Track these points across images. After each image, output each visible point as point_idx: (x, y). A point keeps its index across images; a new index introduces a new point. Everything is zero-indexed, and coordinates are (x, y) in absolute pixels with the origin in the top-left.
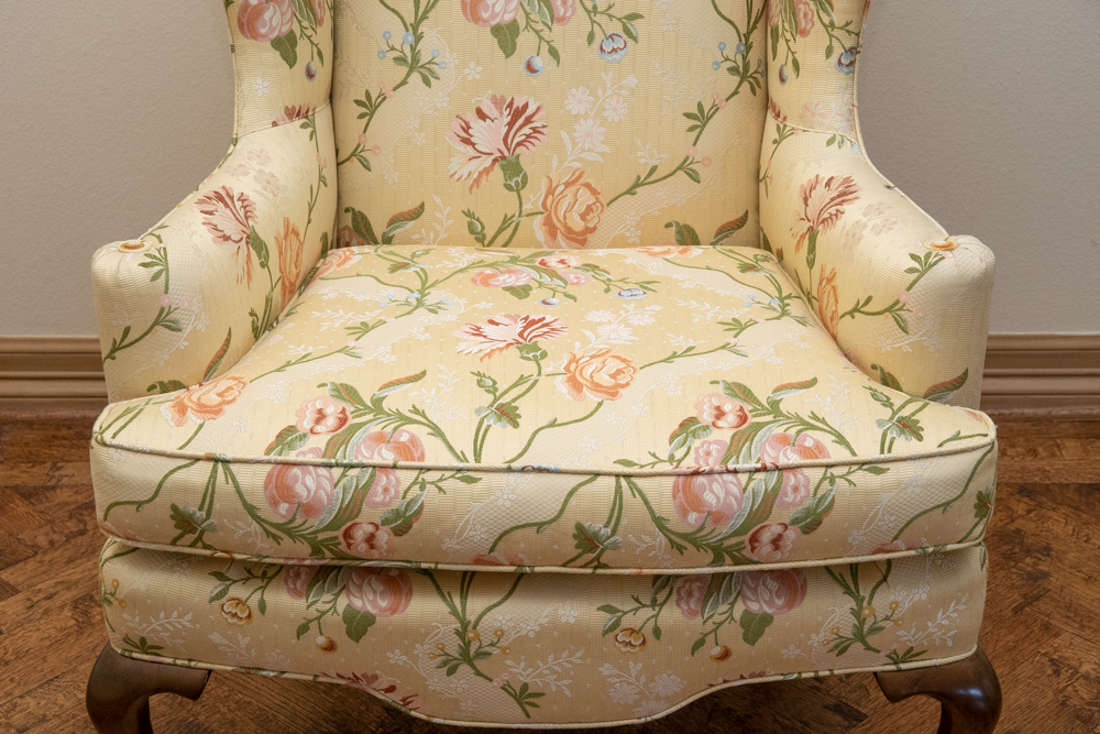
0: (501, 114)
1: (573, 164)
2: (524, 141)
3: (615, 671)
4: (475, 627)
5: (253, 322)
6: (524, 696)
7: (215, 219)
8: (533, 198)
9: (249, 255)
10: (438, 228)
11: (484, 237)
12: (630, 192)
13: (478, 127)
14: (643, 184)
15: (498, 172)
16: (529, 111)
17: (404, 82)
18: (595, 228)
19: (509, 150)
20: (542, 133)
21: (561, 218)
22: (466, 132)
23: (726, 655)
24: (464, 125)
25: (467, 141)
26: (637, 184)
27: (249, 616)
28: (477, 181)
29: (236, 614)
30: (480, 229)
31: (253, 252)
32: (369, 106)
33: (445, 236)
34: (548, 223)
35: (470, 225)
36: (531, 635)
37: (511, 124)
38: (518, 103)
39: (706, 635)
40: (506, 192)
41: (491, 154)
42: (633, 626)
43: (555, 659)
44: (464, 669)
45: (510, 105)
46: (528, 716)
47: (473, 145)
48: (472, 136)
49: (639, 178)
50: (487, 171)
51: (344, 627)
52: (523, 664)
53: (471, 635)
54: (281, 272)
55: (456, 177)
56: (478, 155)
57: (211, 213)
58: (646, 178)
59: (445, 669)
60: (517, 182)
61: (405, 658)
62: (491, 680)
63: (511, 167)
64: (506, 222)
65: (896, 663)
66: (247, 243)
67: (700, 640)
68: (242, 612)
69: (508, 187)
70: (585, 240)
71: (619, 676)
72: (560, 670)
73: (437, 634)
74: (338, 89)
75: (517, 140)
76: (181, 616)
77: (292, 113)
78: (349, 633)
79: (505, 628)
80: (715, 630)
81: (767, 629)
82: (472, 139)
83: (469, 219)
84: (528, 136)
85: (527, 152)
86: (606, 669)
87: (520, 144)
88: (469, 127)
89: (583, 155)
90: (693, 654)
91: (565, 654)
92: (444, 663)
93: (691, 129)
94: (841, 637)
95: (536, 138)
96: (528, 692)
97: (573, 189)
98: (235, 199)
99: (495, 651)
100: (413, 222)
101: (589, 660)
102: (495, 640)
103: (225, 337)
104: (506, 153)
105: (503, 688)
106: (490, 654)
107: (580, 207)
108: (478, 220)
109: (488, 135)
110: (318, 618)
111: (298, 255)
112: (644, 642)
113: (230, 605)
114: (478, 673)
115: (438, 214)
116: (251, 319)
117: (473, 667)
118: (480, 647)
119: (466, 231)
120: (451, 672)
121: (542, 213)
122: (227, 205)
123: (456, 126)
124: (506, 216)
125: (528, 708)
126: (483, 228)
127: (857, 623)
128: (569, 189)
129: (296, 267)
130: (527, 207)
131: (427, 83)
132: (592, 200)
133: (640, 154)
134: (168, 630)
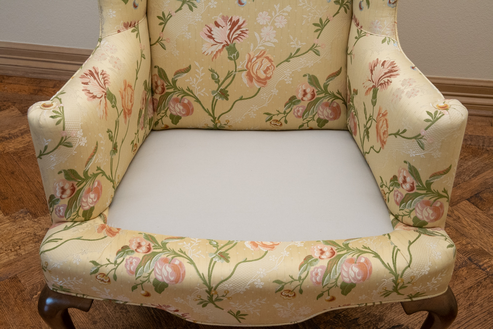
0: (227, 24)
1: (260, 48)
2: (238, 37)
3: (281, 306)
4: (215, 289)
5: (109, 135)
6: (238, 315)
7: (89, 87)
8: (242, 64)
9: (106, 104)
10: (198, 77)
11: (219, 81)
12: (287, 60)
13: (215, 30)
14: (293, 57)
15: (225, 51)
16: (240, 23)
17: (180, 9)
18: (271, 77)
19: (230, 41)
20: (246, 33)
21: (255, 72)
22: (210, 33)
23: (333, 299)
24: (209, 30)
25: (210, 37)
26: (291, 57)
27: (109, 281)
28: (215, 56)
29: (103, 280)
30: (217, 77)
31: (108, 101)
32: (164, 19)
33: (201, 80)
34: (249, 75)
35: (212, 75)
36: (242, 293)
37: (231, 29)
38: (235, 19)
39: (324, 292)
40: (229, 60)
41: (222, 43)
42: (290, 289)
43: (253, 302)
44: (210, 305)
45: (231, 20)
46: (240, 322)
47: (213, 39)
48: (213, 35)
49: (291, 54)
50: (220, 51)
51: (154, 288)
52: (238, 304)
53: (213, 292)
54: (123, 107)
55: (206, 53)
56: (216, 43)
57: (86, 84)
58: (294, 54)
59: (202, 304)
60: (234, 56)
61: (183, 300)
62: (223, 309)
63: (231, 49)
64: (229, 74)
65: (410, 298)
66: (105, 97)
67: (321, 294)
68: (106, 279)
69: (230, 58)
70: (266, 82)
71: (282, 308)
72: (255, 306)
73: (197, 292)
74: (150, 10)
75: (234, 36)
76: (77, 279)
77: (127, 26)
78: (156, 290)
79: (229, 290)
80: (328, 290)
81: (352, 289)
82: (213, 36)
83: (212, 73)
84: (239, 35)
85: (239, 42)
86: (277, 306)
87: (235, 38)
88: (211, 30)
89: (266, 44)
90: (317, 299)
91: (258, 300)
92: (201, 303)
93: (317, 31)
94: (387, 291)
95: (243, 36)
96: (241, 313)
97: (260, 59)
98: (99, 74)
99: (225, 299)
100: (186, 74)
101: (268, 302)
102: (225, 295)
103: (95, 145)
104: (229, 43)
105: (228, 312)
106: (223, 300)
107: (264, 68)
108: (216, 73)
109: (220, 35)
110: (142, 284)
111: (131, 96)
112: (295, 295)
113: (100, 276)
114: (217, 307)
115: (197, 70)
116: (108, 134)
117: (215, 304)
118: (218, 297)
119: (210, 78)
120: (204, 306)
121: (246, 70)
122: (95, 78)
123: (205, 30)
124: (229, 71)
125: (240, 319)
126: (218, 77)
127: (395, 285)
128: (258, 59)
129: (131, 102)
130: (239, 67)
131: (191, 9)
132: (270, 64)
133: (291, 43)
134: (72, 284)
